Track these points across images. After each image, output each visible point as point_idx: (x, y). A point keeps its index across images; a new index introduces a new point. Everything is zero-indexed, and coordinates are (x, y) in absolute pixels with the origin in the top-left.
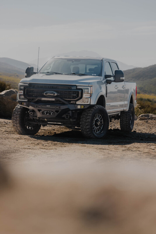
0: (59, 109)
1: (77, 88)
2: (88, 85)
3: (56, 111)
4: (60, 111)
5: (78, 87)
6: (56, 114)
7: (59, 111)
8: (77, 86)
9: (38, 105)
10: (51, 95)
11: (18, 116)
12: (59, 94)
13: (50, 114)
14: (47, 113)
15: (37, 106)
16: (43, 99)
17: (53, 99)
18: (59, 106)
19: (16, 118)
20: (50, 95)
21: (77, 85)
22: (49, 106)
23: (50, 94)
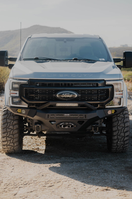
0: (84, 118)
1: (106, 84)
2: (119, 79)
3: (79, 122)
4: (85, 121)
5: (108, 83)
6: (80, 126)
7: (83, 122)
8: (105, 81)
9: (50, 114)
10: (68, 98)
11: (16, 131)
12: (80, 95)
13: (69, 126)
14: (64, 126)
15: (48, 115)
16: (59, 105)
17: (76, 105)
18: (84, 115)
19: (13, 135)
20: (66, 98)
21: (105, 79)
22: (68, 115)
23: (67, 95)
